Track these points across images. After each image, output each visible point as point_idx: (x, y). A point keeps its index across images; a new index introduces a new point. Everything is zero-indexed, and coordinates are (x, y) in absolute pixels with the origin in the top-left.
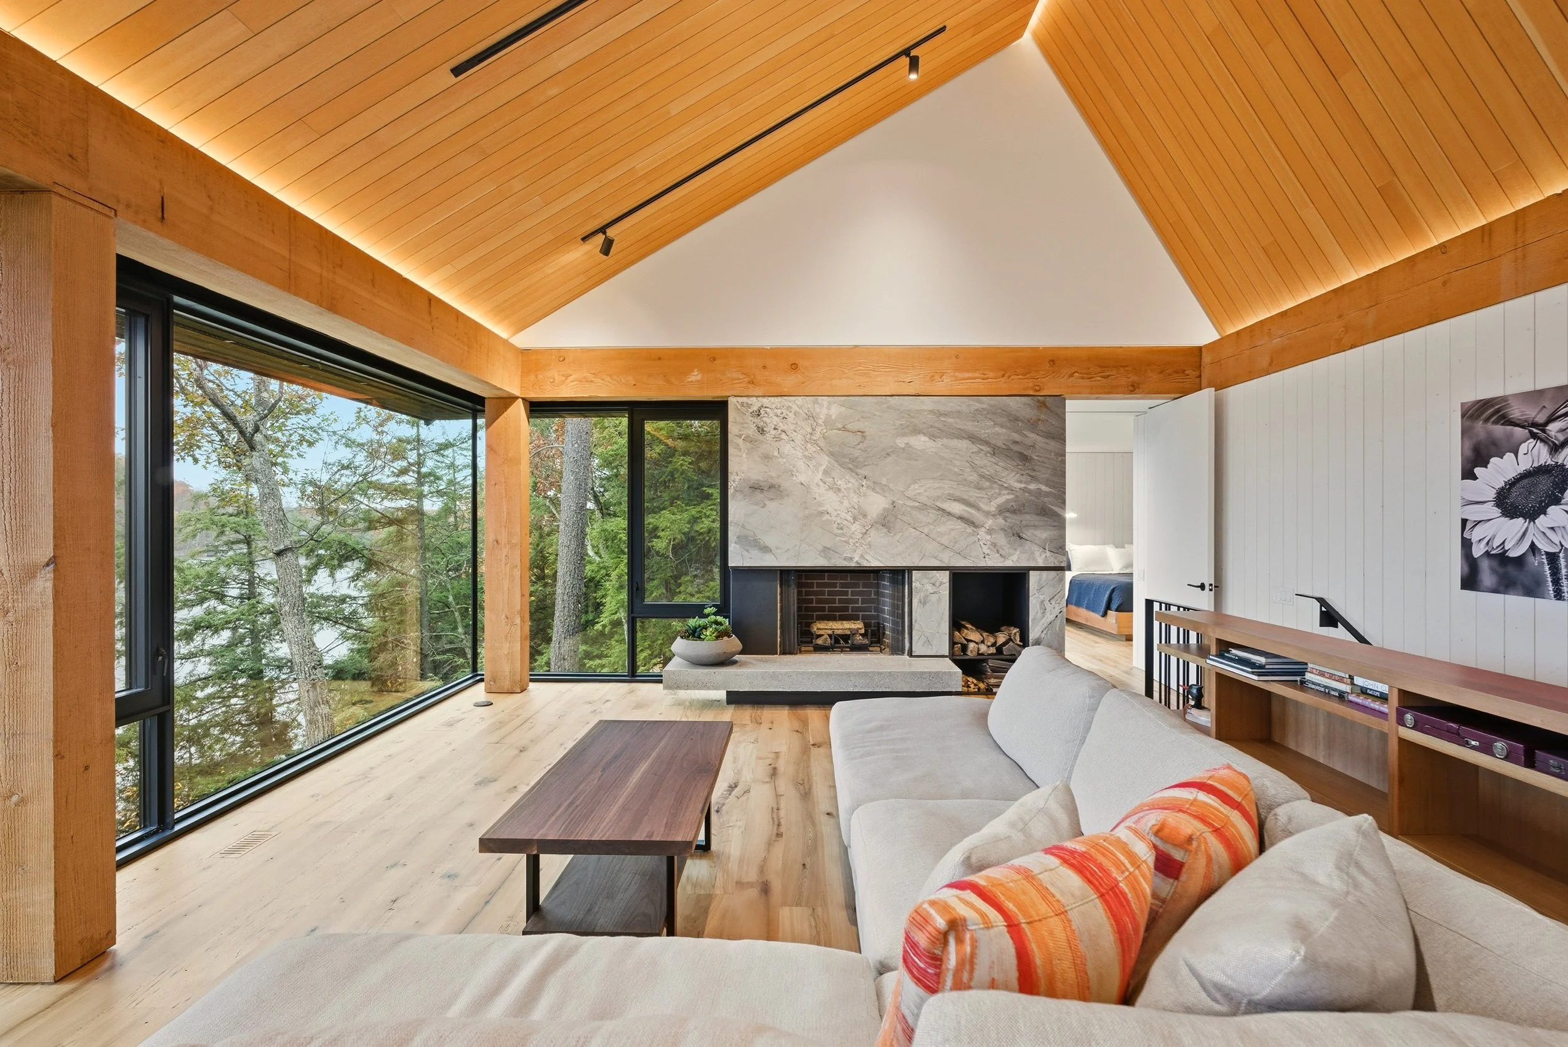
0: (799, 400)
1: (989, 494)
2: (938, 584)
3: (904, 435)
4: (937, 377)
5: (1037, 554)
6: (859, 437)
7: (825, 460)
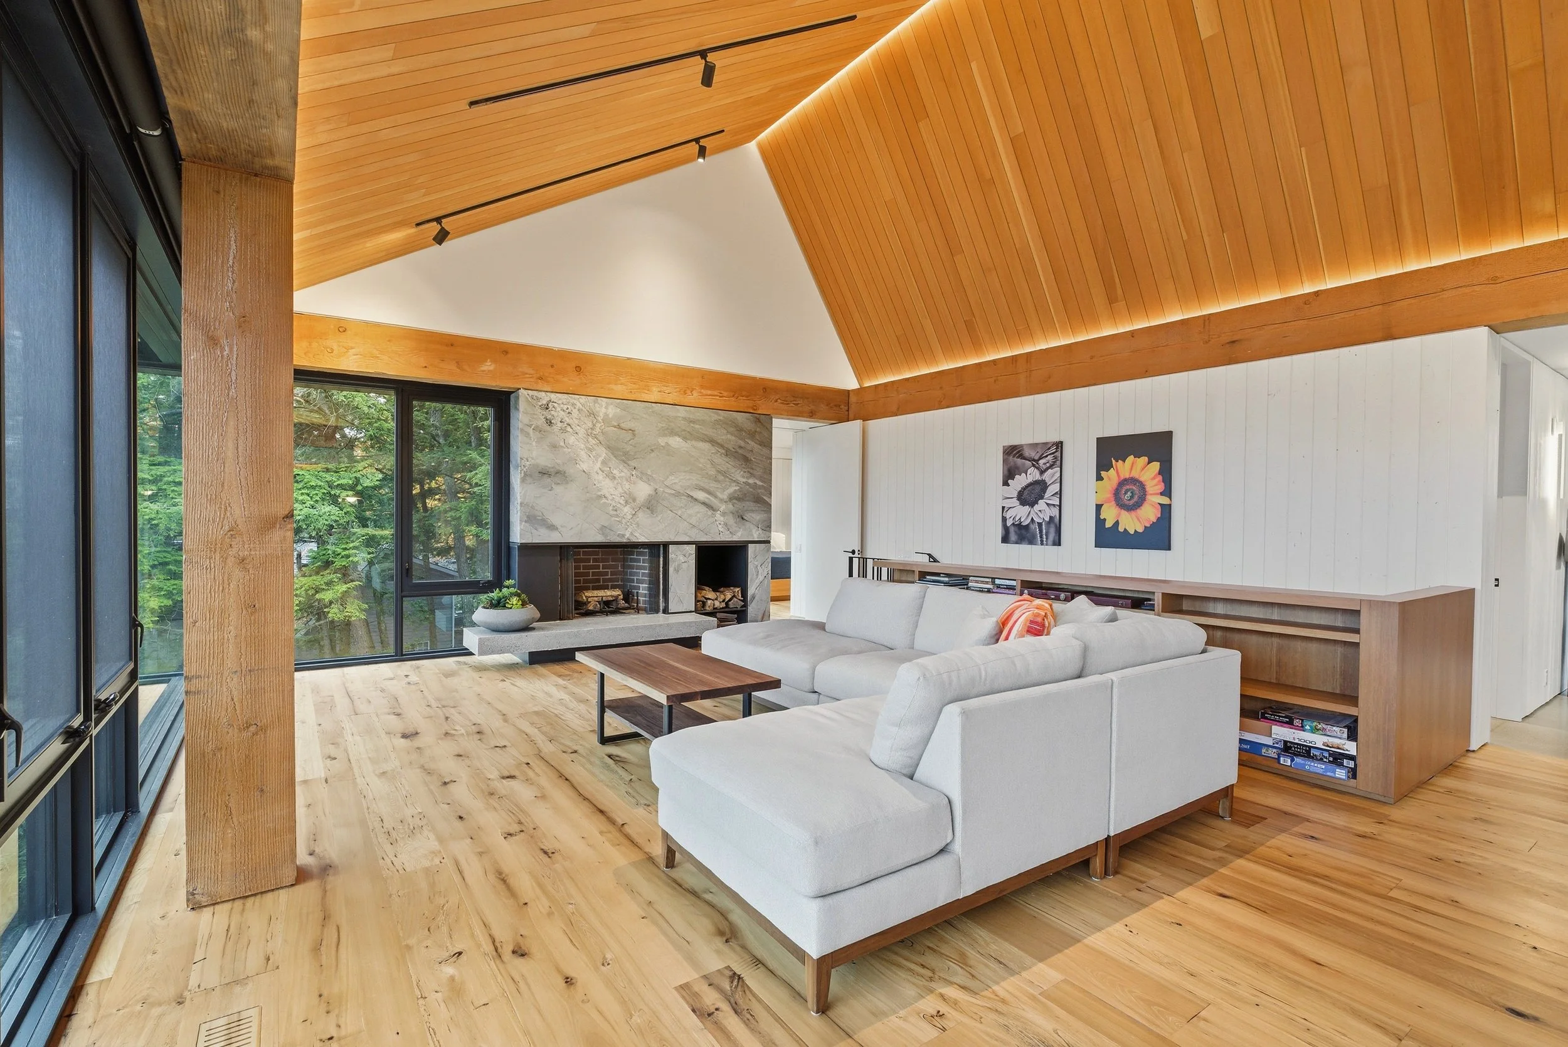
0: (583, 399)
1: (723, 485)
2: (687, 555)
3: (665, 435)
4: (688, 392)
5: (754, 531)
6: (629, 435)
7: (603, 452)
